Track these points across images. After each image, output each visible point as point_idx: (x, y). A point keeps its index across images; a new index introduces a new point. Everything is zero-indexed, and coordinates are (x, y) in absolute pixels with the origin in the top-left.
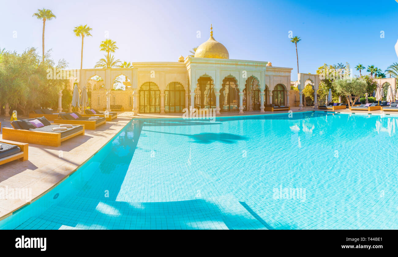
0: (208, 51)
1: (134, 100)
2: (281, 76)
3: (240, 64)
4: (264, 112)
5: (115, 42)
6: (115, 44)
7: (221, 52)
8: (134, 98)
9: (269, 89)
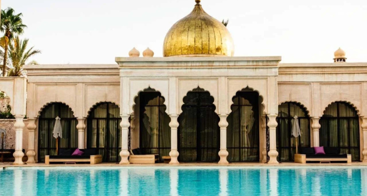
4: (277, 162)
9: (311, 114)
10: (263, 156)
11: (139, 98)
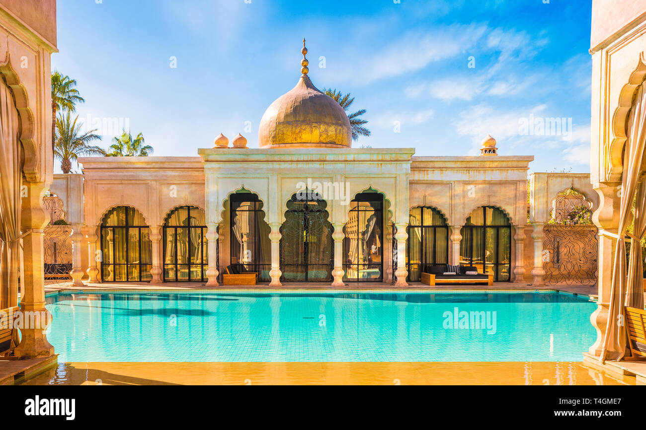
1: (73, 250)
2: (490, 183)
3: (332, 159)
4: (406, 285)
5: (74, 82)
6: (72, 87)
7: (316, 122)
8: (73, 245)
9: (449, 223)
10: (387, 274)
11: (229, 202)
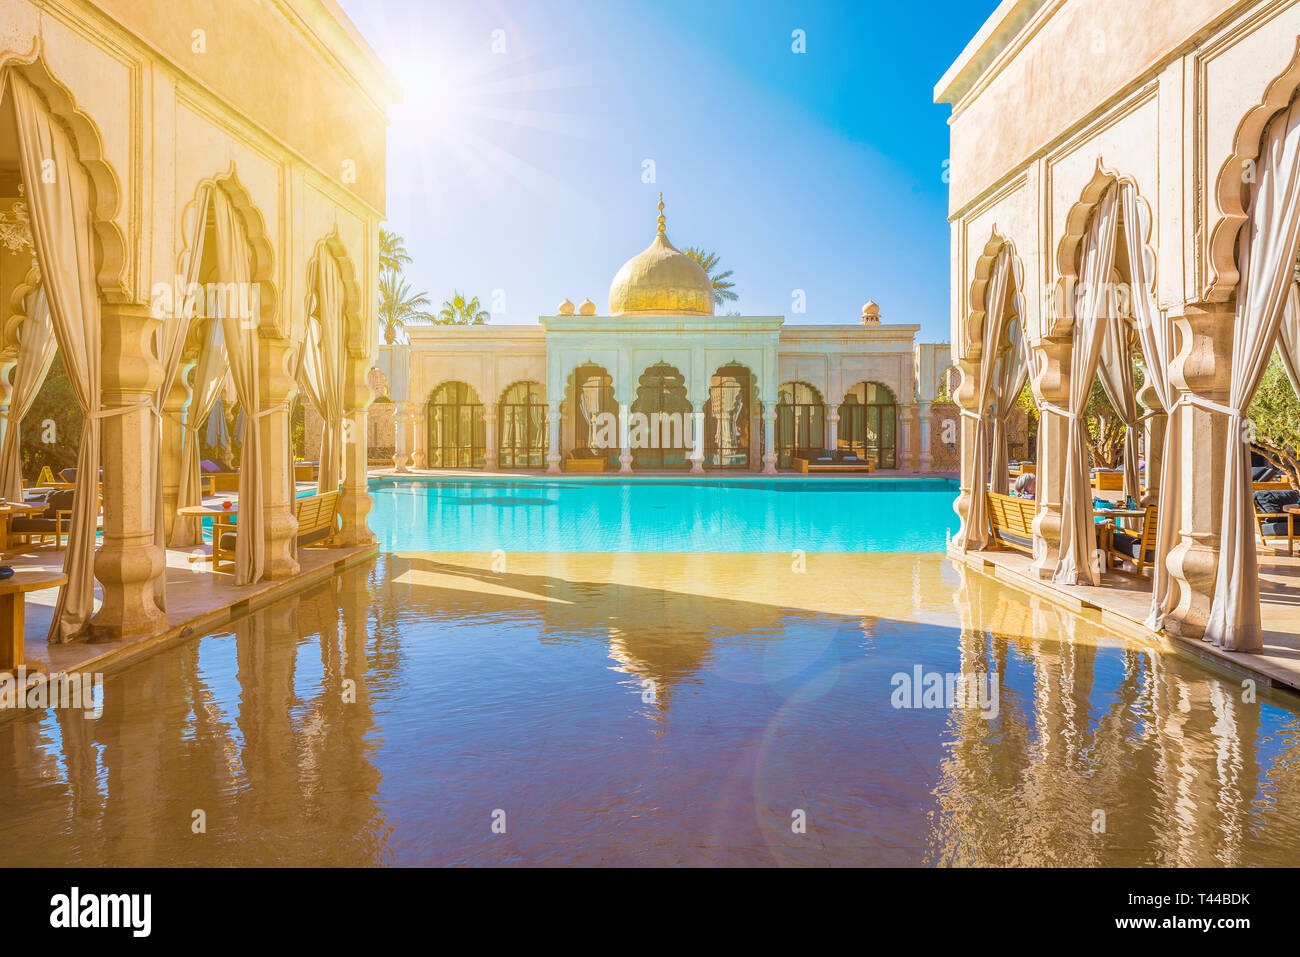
0: (636, 287)
1: (396, 432)
2: (871, 356)
3: (690, 328)
4: (776, 472)
7: (674, 287)
8: (396, 426)
9: (825, 401)
11: (574, 377)
